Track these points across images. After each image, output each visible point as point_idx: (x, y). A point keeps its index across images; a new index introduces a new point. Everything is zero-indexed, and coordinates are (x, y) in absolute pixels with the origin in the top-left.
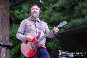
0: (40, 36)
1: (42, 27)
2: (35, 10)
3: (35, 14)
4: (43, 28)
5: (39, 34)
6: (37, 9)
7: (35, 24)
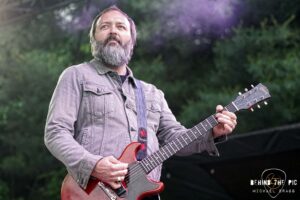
0: (145, 144)
1: (148, 105)
2: (115, 30)
3: (112, 49)
4: (152, 109)
5: (140, 135)
6: (120, 26)
7: (121, 91)
